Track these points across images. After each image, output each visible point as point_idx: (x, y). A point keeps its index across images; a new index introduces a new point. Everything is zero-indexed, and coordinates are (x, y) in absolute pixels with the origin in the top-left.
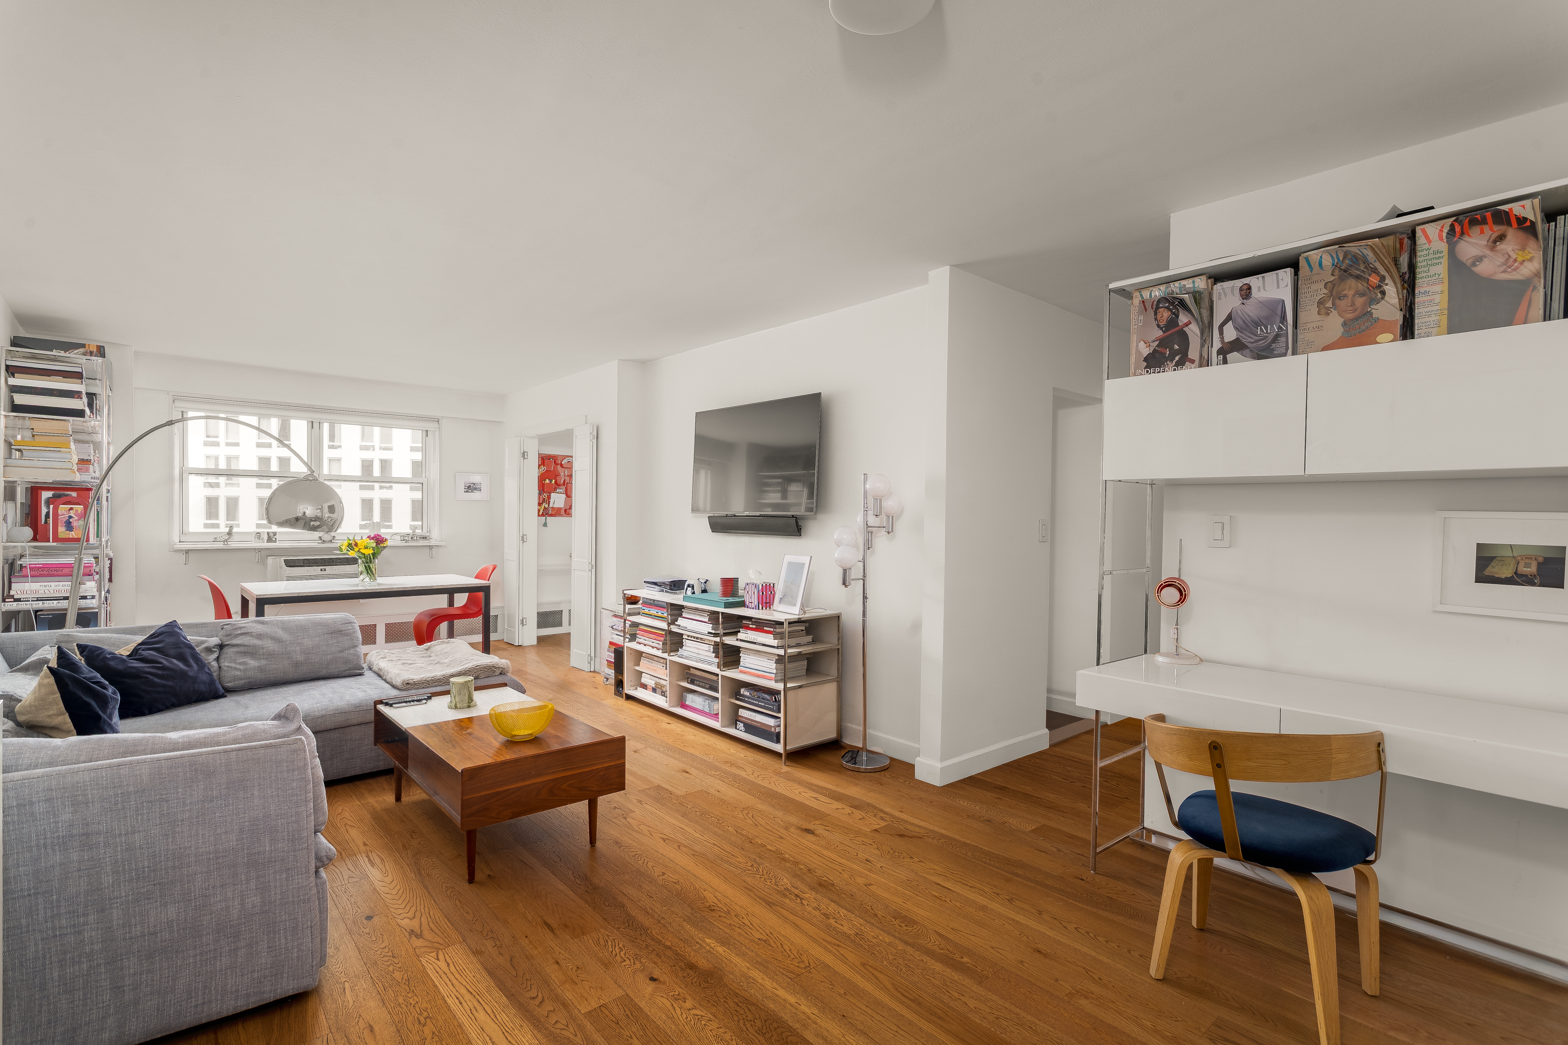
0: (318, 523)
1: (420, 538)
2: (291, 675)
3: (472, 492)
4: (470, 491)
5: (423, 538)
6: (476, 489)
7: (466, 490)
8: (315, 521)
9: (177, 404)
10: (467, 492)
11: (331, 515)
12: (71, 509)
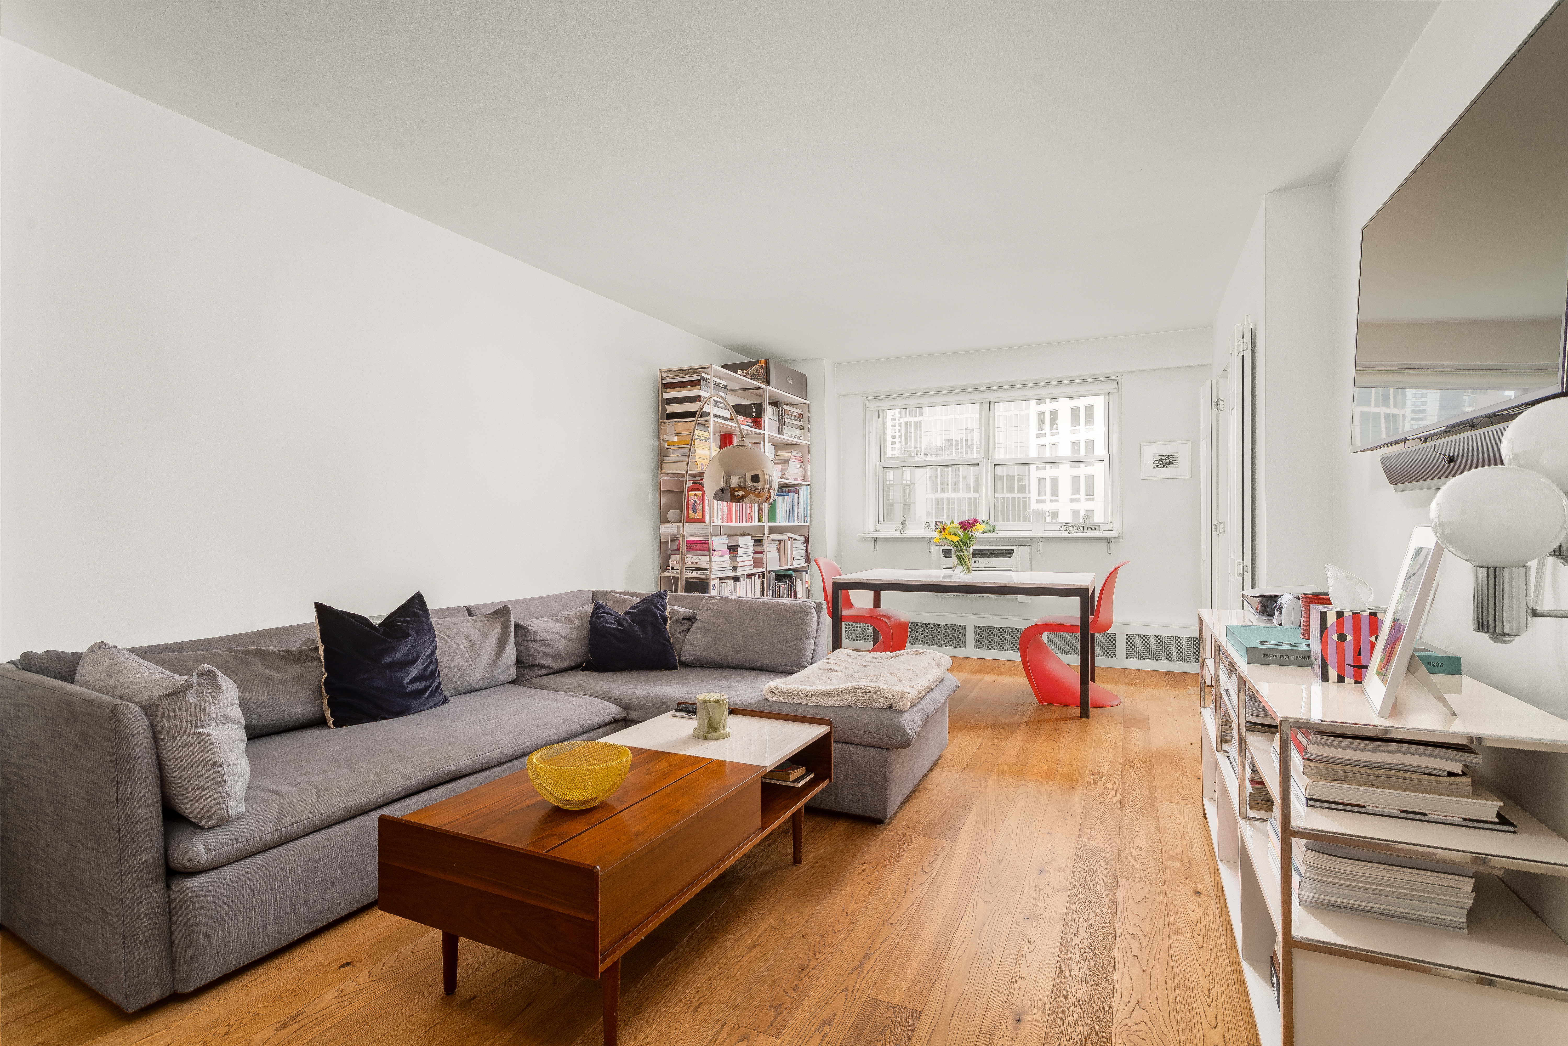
0: (741, 493)
1: (1088, 528)
2: (730, 661)
3: (1165, 466)
4: (1162, 466)
5: (1091, 528)
6: (1170, 463)
7: (1155, 465)
8: (739, 490)
9: (870, 404)
10: (1158, 467)
11: (755, 484)
12: (695, 494)
